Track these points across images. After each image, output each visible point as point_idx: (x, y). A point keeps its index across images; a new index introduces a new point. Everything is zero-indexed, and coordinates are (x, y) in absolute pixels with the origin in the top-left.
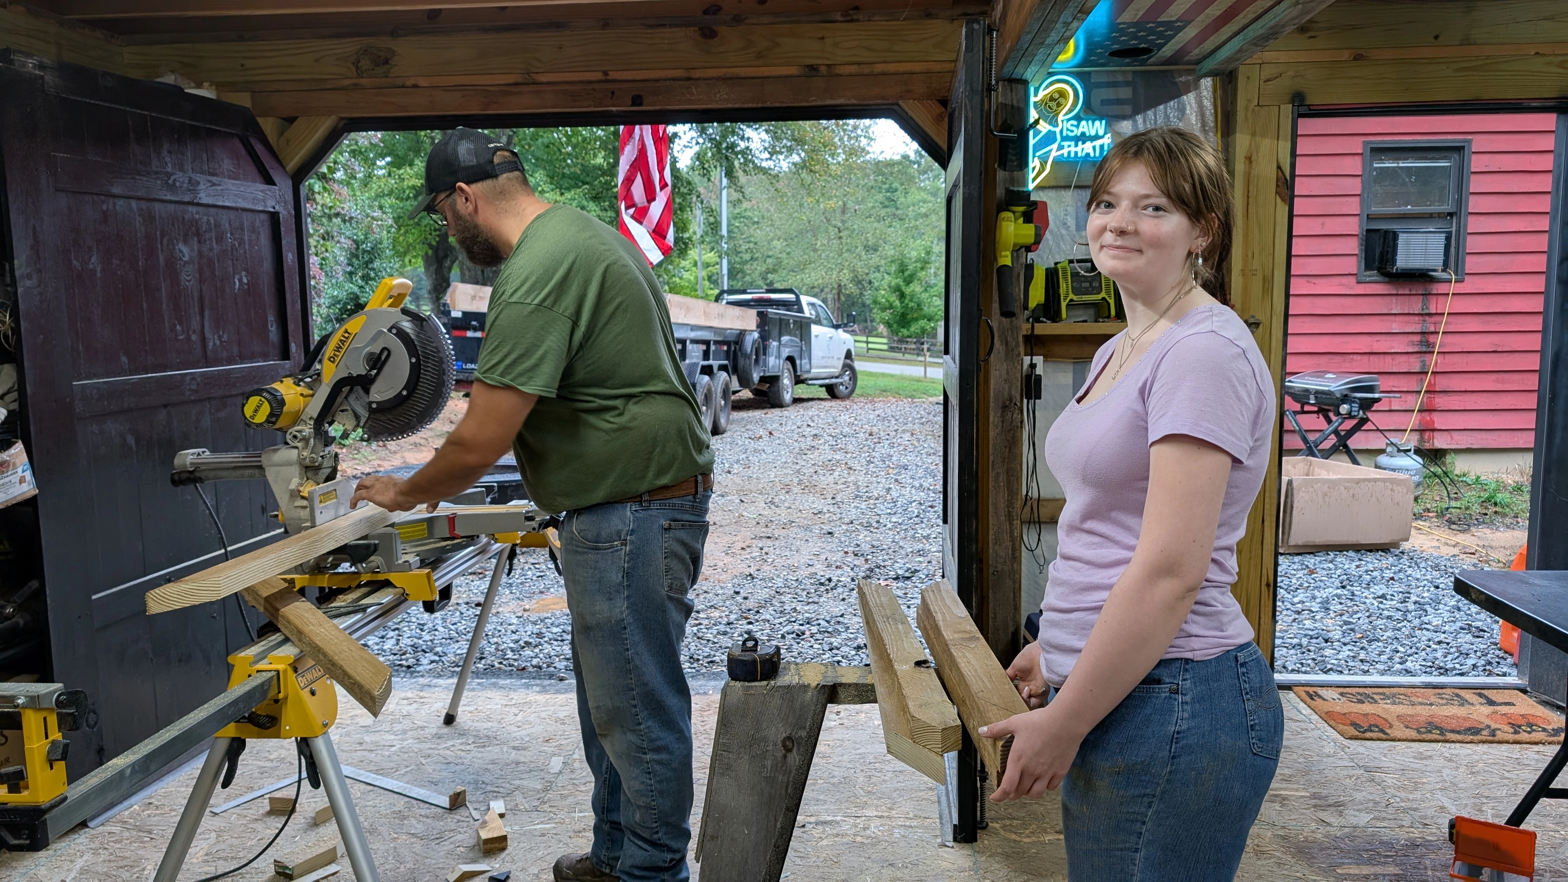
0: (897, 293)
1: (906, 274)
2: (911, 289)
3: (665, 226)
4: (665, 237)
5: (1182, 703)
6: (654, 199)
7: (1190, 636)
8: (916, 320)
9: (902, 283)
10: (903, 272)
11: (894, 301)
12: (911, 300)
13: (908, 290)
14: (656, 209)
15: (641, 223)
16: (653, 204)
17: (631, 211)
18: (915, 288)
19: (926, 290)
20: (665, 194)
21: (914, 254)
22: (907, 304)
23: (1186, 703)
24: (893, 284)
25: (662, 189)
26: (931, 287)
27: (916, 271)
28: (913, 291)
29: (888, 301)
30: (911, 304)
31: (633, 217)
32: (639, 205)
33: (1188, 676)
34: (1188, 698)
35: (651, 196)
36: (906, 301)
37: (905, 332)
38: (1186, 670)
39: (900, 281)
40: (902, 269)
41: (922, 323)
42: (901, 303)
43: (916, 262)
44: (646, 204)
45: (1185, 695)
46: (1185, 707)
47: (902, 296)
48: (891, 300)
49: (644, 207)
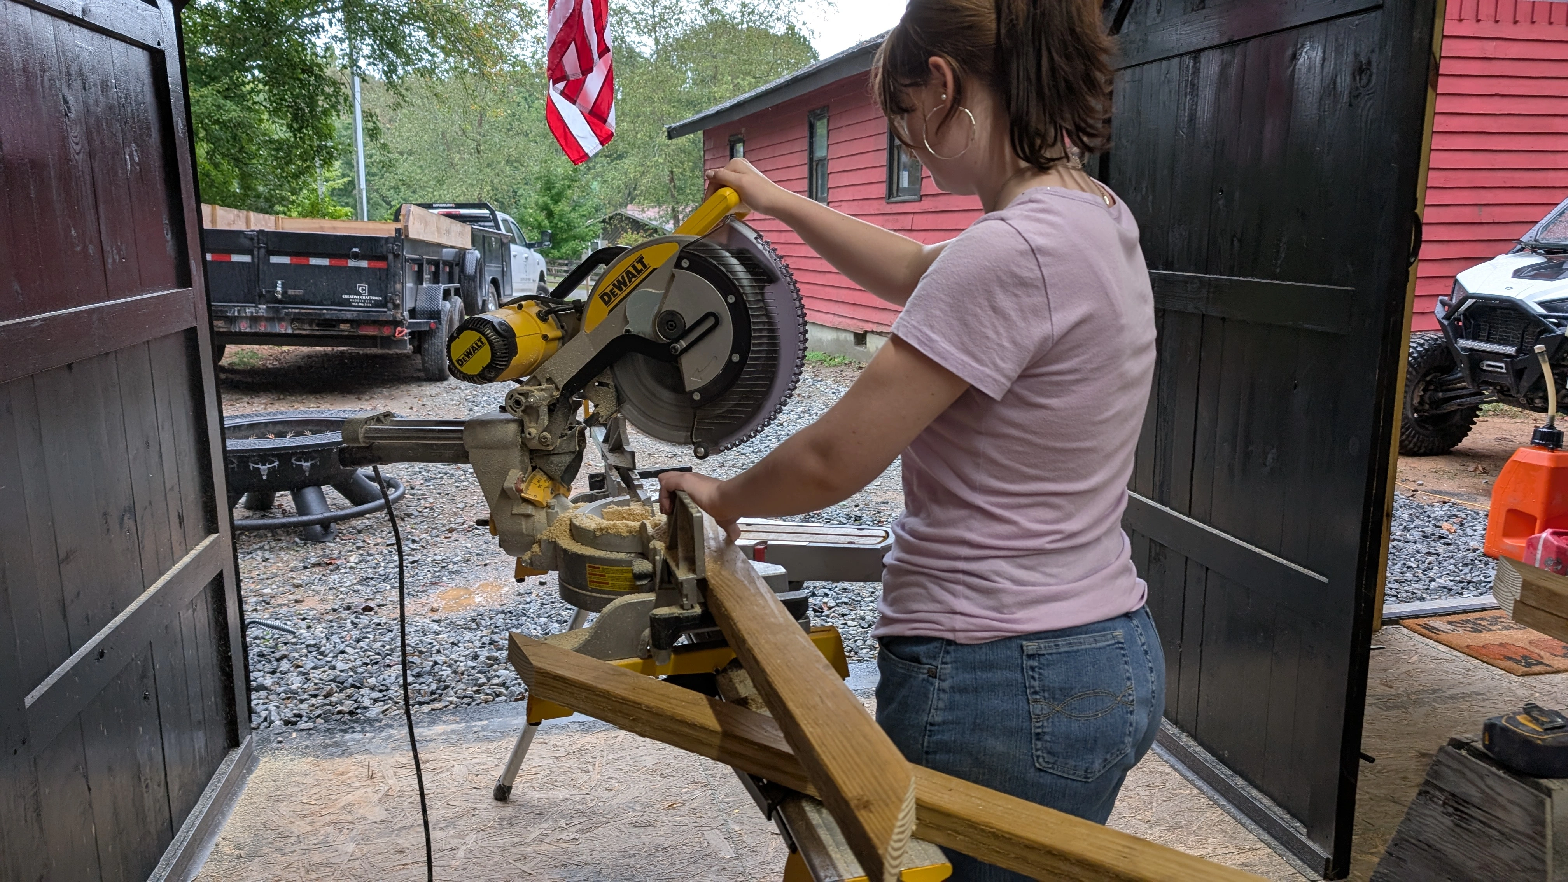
0: (545, 212)
1: (554, 191)
2: (561, 207)
3: (604, 106)
4: (605, 121)
5: (939, 690)
6: (591, 70)
7: (955, 613)
8: (566, 240)
9: (549, 202)
10: (549, 189)
11: (543, 221)
12: (560, 220)
13: (557, 209)
14: (594, 83)
15: (574, 102)
16: (589, 76)
17: (561, 86)
18: (563, 206)
19: (574, 209)
20: (605, 63)
21: (561, 171)
22: (557, 224)
23: (944, 691)
24: (540, 202)
25: (600, 56)
26: (580, 206)
27: (564, 190)
28: (562, 210)
29: (536, 220)
30: (561, 224)
31: (563, 94)
32: (571, 78)
33: (948, 659)
34: (946, 685)
35: (587, 67)
36: (555, 221)
37: (556, 253)
38: (948, 652)
39: (547, 199)
40: (548, 187)
41: (573, 244)
42: (550, 222)
43: (563, 179)
44: (581, 76)
45: (943, 681)
46: (942, 695)
47: (550, 215)
48: (540, 219)
49: (579, 80)
